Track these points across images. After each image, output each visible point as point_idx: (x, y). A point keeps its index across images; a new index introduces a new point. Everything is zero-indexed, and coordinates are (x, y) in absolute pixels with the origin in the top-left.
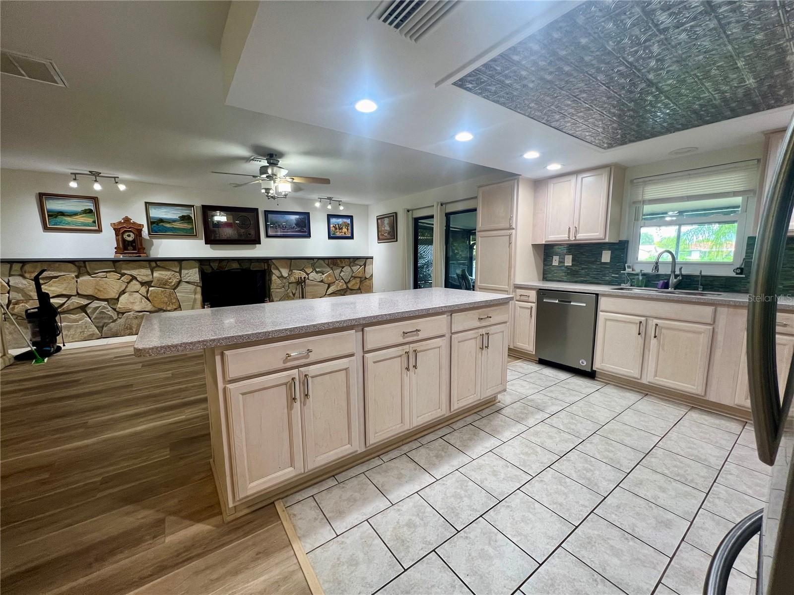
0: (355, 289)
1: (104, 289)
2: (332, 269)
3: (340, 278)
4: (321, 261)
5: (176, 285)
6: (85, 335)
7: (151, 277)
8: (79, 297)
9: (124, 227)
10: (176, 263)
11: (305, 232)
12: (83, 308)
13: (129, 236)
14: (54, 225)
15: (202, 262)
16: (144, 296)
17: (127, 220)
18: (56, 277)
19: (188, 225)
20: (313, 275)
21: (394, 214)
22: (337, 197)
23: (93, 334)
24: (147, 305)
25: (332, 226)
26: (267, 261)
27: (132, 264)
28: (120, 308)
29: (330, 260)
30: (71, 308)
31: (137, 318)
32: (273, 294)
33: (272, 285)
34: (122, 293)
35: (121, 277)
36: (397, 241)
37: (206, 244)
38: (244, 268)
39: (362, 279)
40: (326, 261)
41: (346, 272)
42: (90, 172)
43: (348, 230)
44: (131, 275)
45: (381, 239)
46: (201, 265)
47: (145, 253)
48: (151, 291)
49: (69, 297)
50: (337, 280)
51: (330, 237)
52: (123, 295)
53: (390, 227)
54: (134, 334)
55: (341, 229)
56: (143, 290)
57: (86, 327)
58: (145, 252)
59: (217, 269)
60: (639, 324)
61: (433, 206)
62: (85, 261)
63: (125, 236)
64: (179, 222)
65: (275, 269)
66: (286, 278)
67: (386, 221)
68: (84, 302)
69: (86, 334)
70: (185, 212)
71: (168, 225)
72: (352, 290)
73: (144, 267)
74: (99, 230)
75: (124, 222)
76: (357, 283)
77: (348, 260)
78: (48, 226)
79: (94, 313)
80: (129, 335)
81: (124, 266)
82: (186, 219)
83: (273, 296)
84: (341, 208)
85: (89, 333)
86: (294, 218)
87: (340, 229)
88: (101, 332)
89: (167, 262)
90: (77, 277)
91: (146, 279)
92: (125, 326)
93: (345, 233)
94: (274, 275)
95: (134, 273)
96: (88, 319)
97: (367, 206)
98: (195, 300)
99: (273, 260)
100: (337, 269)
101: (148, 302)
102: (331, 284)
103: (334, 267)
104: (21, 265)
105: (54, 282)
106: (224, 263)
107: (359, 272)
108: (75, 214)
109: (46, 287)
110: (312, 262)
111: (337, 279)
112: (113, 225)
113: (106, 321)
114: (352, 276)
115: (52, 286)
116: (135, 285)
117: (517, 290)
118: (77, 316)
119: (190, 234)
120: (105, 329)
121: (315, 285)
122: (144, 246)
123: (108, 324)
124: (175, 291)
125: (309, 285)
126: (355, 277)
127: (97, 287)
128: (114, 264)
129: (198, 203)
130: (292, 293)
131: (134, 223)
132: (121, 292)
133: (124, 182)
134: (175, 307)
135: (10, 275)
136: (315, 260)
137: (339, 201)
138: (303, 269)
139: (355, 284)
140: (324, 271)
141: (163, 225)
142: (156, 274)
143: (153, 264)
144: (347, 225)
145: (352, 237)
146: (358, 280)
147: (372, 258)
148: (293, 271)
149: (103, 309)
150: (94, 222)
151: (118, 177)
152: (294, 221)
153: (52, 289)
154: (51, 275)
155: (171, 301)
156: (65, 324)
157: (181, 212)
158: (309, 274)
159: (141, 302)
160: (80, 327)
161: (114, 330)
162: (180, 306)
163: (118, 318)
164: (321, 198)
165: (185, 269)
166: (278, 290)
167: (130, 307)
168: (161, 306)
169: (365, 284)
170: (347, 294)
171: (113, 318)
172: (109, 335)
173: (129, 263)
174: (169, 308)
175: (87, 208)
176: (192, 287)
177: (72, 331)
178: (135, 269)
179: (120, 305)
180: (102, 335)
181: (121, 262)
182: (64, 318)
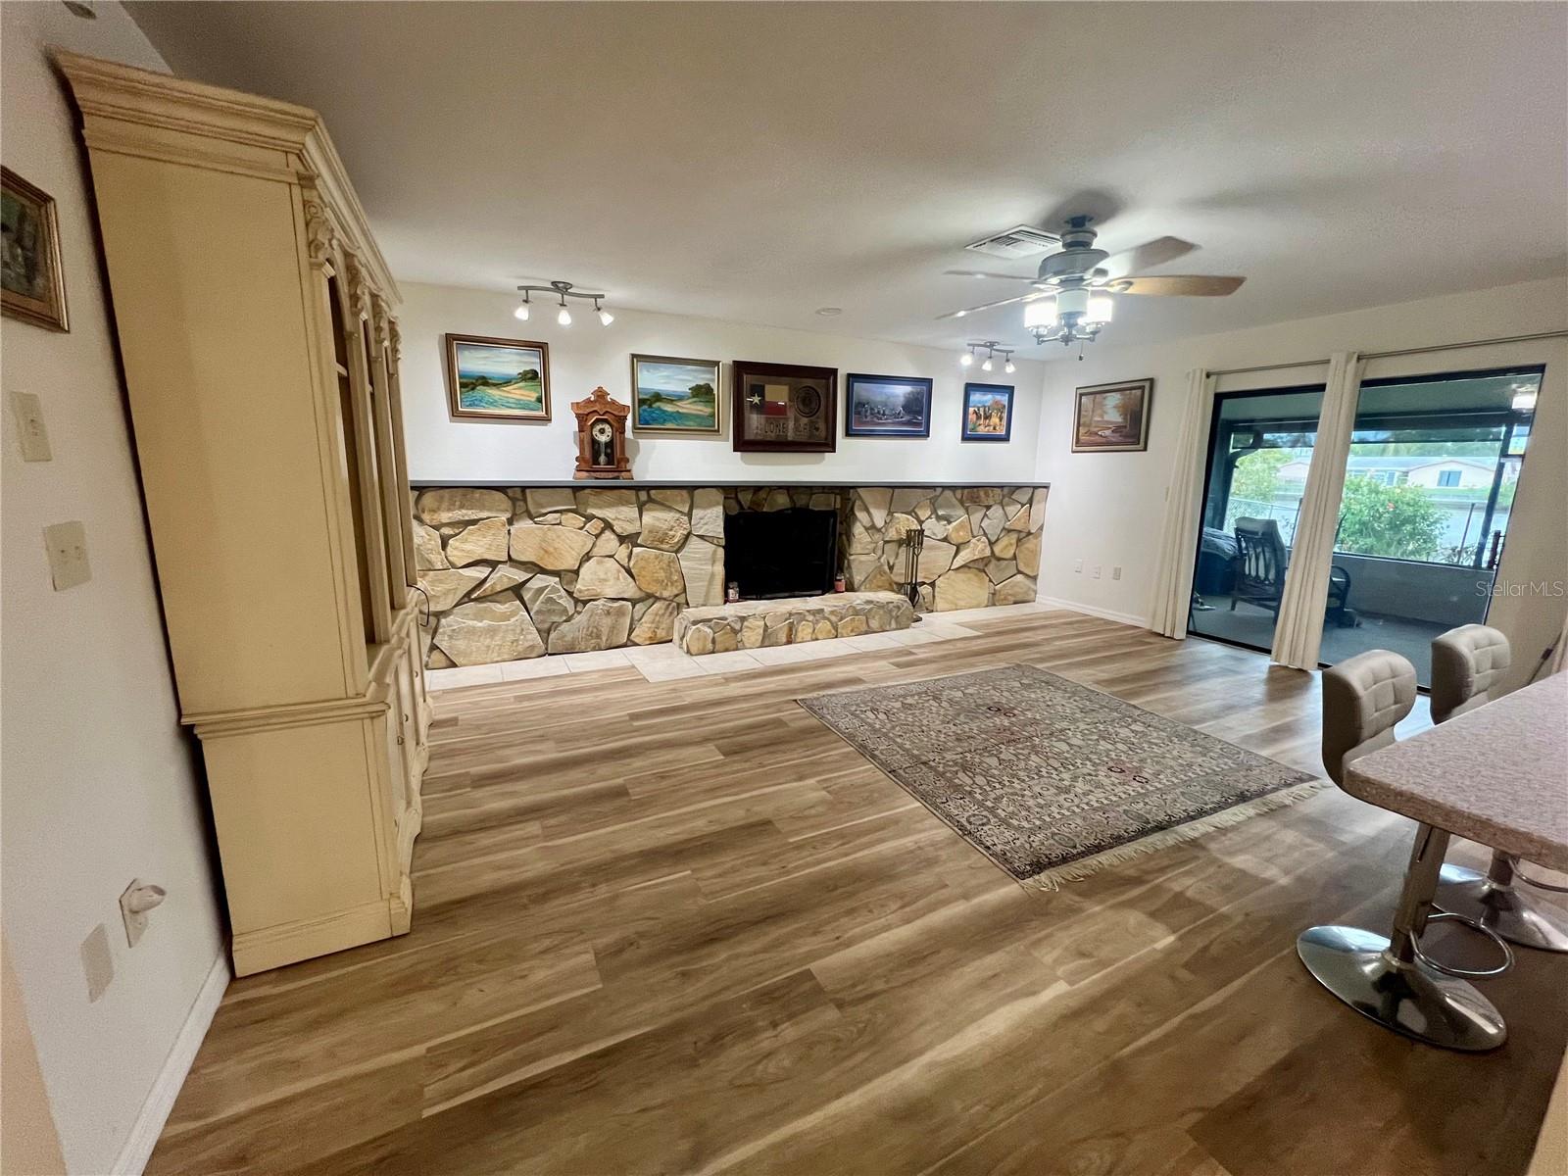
0: (1006, 557)
1: (555, 549)
2: (967, 509)
3: (981, 532)
4: (948, 493)
5: (682, 541)
6: (520, 648)
7: (639, 523)
8: (511, 566)
9: (595, 411)
10: (684, 493)
12: (517, 590)
13: (602, 431)
15: (730, 491)
16: (622, 566)
17: (601, 394)
18: (474, 522)
19: (705, 406)
20: (931, 526)
21: (1147, 385)
23: (532, 647)
24: (628, 585)
25: (971, 410)
26: (844, 490)
27: (606, 496)
28: (580, 591)
29: (966, 491)
30: (498, 588)
31: (608, 613)
32: (852, 566)
33: (854, 545)
34: (586, 558)
35: (585, 524)
36: (1145, 449)
37: (735, 450)
38: (798, 505)
39: (1022, 535)
40: (959, 493)
41: (994, 519)
42: (553, 283)
43: (1001, 421)
44: (603, 520)
45: (1087, 439)
46: (727, 498)
47: (628, 471)
48: (638, 555)
49: (493, 564)
50: (974, 537)
51: (966, 438)
52: (588, 564)
53: (1124, 415)
54: (603, 645)
55: (987, 417)
56: (622, 552)
57: (522, 630)
58: (628, 468)
59: (749, 508)
61: (1328, 362)
62: (524, 488)
63: (596, 432)
64: (690, 401)
65: (861, 510)
66: (879, 530)
67: (1113, 400)
68: (520, 576)
69: (521, 646)
70: (701, 378)
71: (669, 408)
72: (999, 559)
73: (627, 503)
74: (547, 419)
75: (595, 401)
76: (1011, 544)
77: (999, 491)
78: (460, 409)
79: (536, 601)
80: (594, 649)
81: (592, 499)
82: (703, 393)
83: (854, 570)
84: (1010, 369)
85: (527, 644)
86: (901, 391)
88: (546, 641)
89: (669, 492)
90: (510, 522)
91: (630, 529)
92: (587, 630)
93: (994, 429)
94: (858, 524)
95: (608, 514)
96: (526, 613)
98: (713, 575)
99: (859, 490)
100: (977, 511)
101: (630, 579)
102: (961, 547)
103: (973, 508)
104: (416, 494)
105: (471, 533)
106: (762, 494)
107: (1019, 519)
108: (507, 382)
109: (457, 544)
110: (931, 494)
111: (975, 534)
112: (576, 405)
113: (556, 619)
114: (1004, 528)
115: (466, 541)
116: (609, 542)
118: (506, 606)
120: (553, 635)
121: (933, 548)
122: (627, 455)
123: (560, 624)
124: (679, 555)
125: (926, 548)
126: (1009, 531)
127: (543, 545)
128: (573, 495)
129: (726, 358)
130: (888, 563)
131: (613, 402)
132: (583, 557)
133: (612, 308)
134: (676, 592)
136: (939, 490)
137: (1008, 352)
138: (913, 511)
139: (1007, 546)
140: (951, 517)
141: (659, 408)
142: (647, 518)
143: (643, 496)
144: (1000, 409)
145: (1006, 438)
146: (1014, 537)
147: (1046, 487)
148: (895, 514)
149: (551, 592)
151: (602, 296)
152: (901, 400)
153: (468, 547)
154: (467, 518)
155: (669, 579)
156: (486, 623)
157: (696, 377)
158: (923, 522)
159: (618, 579)
160: (513, 630)
161: (569, 638)
162: (685, 590)
163: (576, 612)
164: (974, 345)
165: (698, 507)
166: (863, 558)
167: (599, 590)
168: (653, 589)
169: (1027, 545)
170: (990, 569)
171: (567, 612)
172: (560, 649)
173: (600, 493)
174: (666, 594)
175: (528, 369)
176: (708, 547)
177: (497, 640)
178: (611, 505)
179: (581, 586)
180: (547, 649)
181: (587, 491)
182: (485, 610)
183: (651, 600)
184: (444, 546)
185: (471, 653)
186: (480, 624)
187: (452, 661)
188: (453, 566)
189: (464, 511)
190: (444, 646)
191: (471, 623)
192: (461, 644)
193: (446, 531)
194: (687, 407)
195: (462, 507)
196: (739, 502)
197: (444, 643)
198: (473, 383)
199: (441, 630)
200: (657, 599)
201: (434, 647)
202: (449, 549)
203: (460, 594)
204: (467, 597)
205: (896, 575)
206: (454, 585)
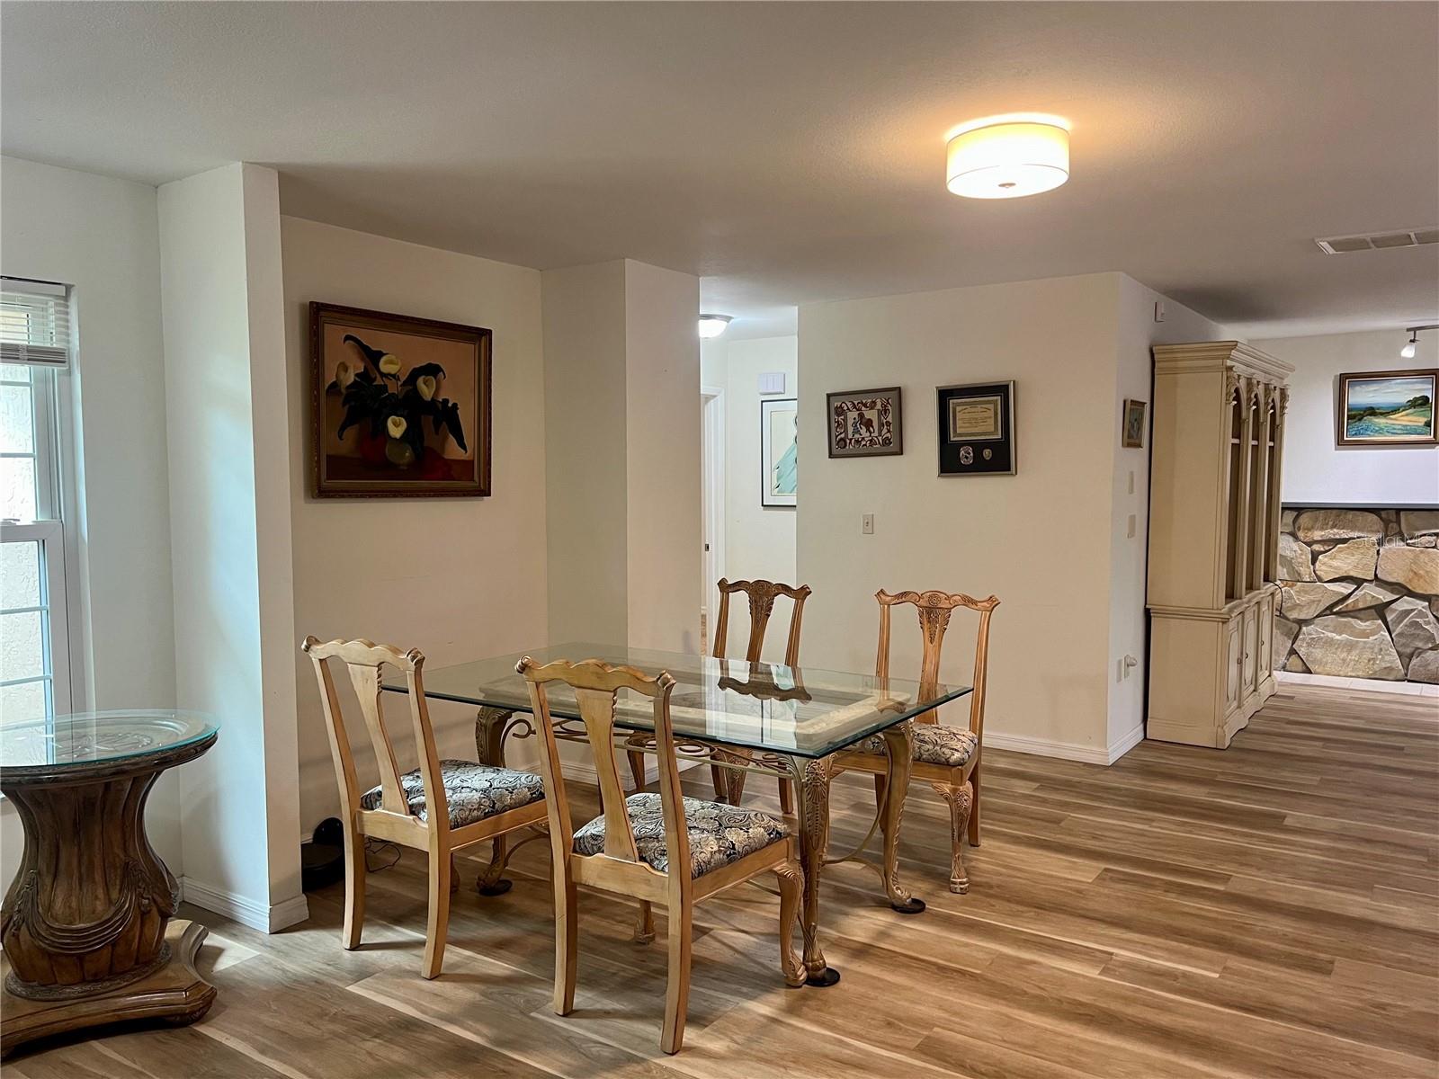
1: (1427, 572)
6: (1377, 668)
8: (1376, 585)
12: (1380, 610)
18: (1344, 541)
23: (1390, 669)
30: (1361, 605)
49: (1359, 582)
57: (1381, 649)
62: (1398, 510)
68: (1384, 596)
69: (1380, 664)
74: (1435, 442)
78: (1345, 439)
79: (1400, 623)
85: (1384, 665)
88: (1406, 667)
90: (1380, 543)
96: (1387, 634)
104: (1296, 513)
105: (1341, 551)
108: (1396, 410)
109: (1326, 559)
113: (1420, 645)
115: (1335, 558)
118: (1368, 623)
120: (1415, 661)
123: (1424, 651)
127: (1414, 567)
149: (1417, 616)
153: (1335, 563)
154: (1338, 537)
156: (1345, 636)
160: (1369, 648)
171: (1434, 639)
172: (1422, 678)
175: (1418, 396)
177: (1354, 655)
180: (1406, 675)
182: (1345, 624)
184: (1314, 562)
185: (1326, 663)
186: (1338, 637)
187: (1307, 667)
188: (1320, 579)
189: (1335, 530)
190: (1302, 651)
191: (1330, 634)
192: (1318, 653)
193: (1317, 547)
195: (1334, 526)
197: (1303, 649)
198: (1361, 415)
199: (1301, 637)
201: (1293, 652)
202: (1317, 563)
203: (1322, 607)
204: (1329, 610)
206: (1318, 597)
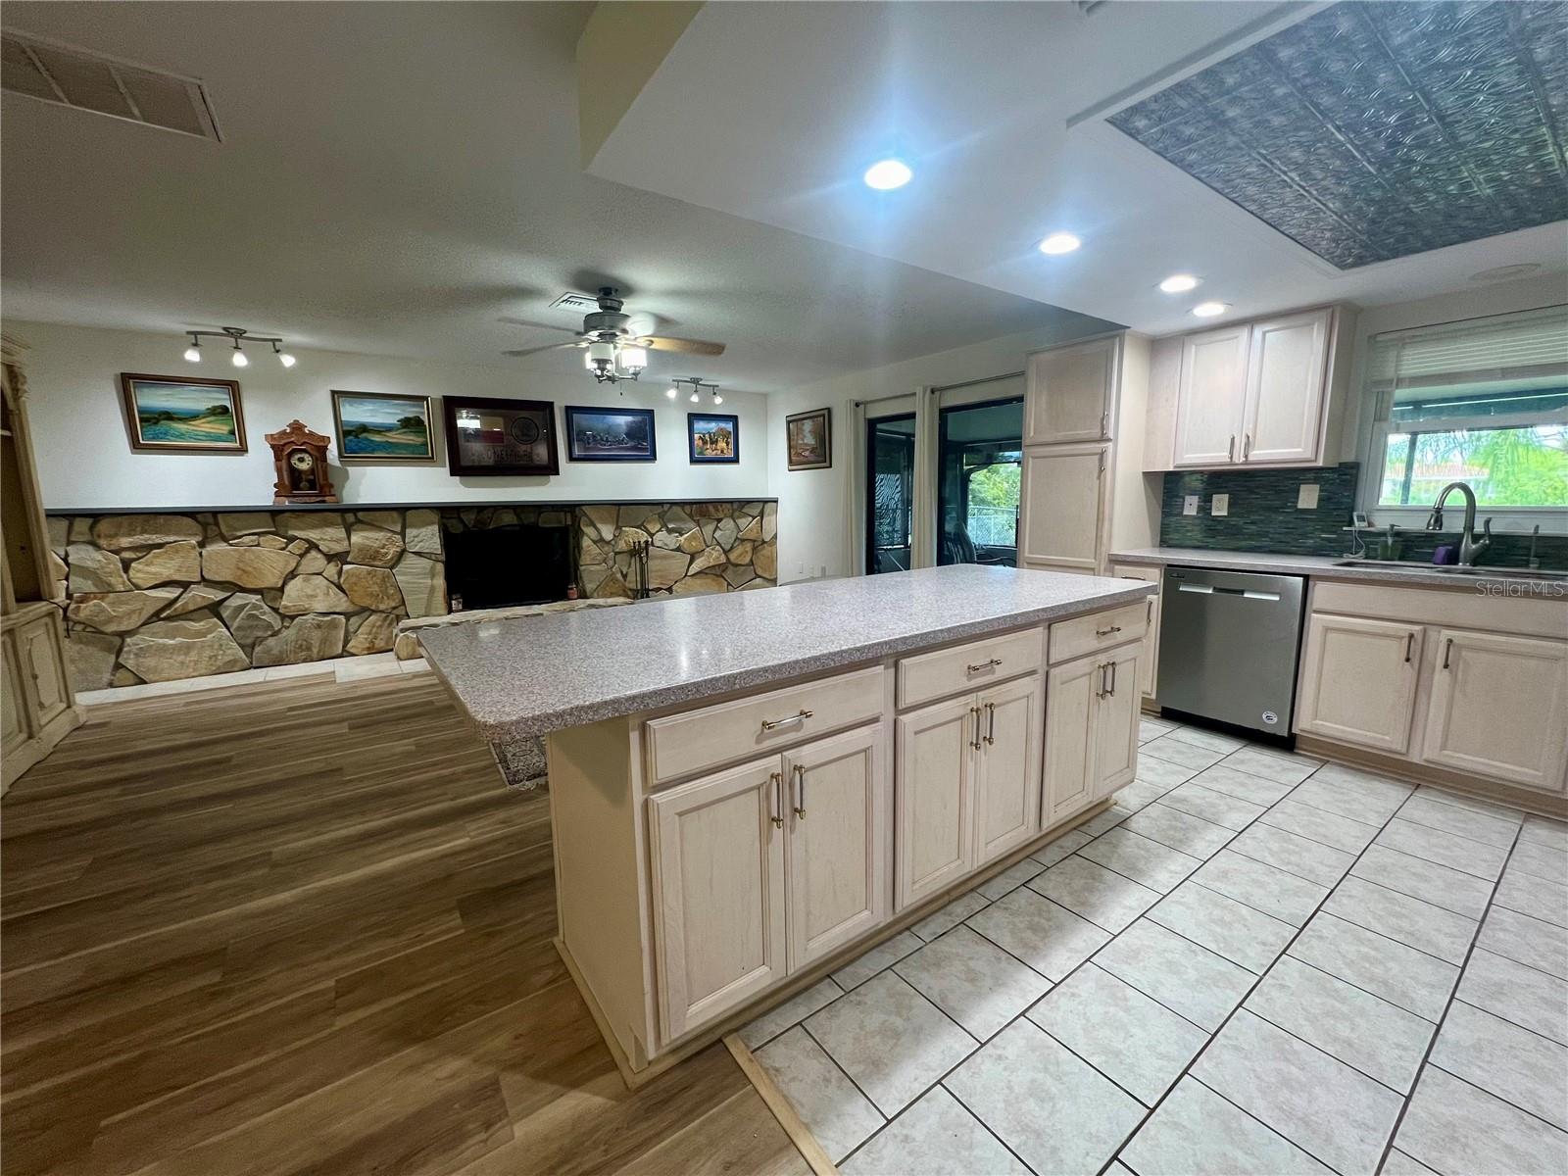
0: (743, 563)
1: (254, 568)
2: (698, 523)
3: (715, 542)
4: (677, 509)
5: (395, 559)
6: (219, 663)
7: (346, 543)
8: (205, 586)
9: (292, 442)
10: (395, 514)
11: (645, 449)
12: (214, 609)
13: (301, 460)
14: (153, 439)
15: (446, 513)
16: (332, 582)
17: (297, 427)
18: (160, 546)
20: (662, 537)
21: (826, 412)
22: (709, 379)
23: (233, 663)
24: (339, 600)
25: (696, 436)
26: (572, 509)
27: (310, 518)
28: (286, 607)
29: (694, 506)
30: (191, 607)
31: (319, 626)
32: (583, 575)
33: (583, 557)
34: (290, 576)
35: (287, 545)
36: (831, 466)
37: (452, 475)
38: (526, 522)
39: (756, 544)
40: (687, 508)
41: (727, 530)
42: (225, 329)
43: (728, 445)
44: (307, 541)
45: (796, 461)
46: (442, 517)
47: (334, 495)
48: (347, 571)
49: (185, 585)
50: (708, 547)
51: (693, 461)
52: (293, 581)
53: (815, 438)
54: (315, 656)
55: (714, 442)
56: (331, 570)
57: (221, 645)
58: (333, 493)
59: (474, 527)
60: (1407, 639)
61: (915, 394)
62: (215, 513)
63: (294, 461)
64: (399, 431)
65: (587, 525)
66: (608, 543)
67: (808, 426)
68: (215, 595)
69: (221, 661)
70: (410, 411)
71: (377, 438)
72: (737, 565)
73: (332, 524)
74: (243, 450)
75: (292, 433)
76: (747, 552)
77: (729, 506)
78: (141, 442)
79: (236, 617)
80: (305, 661)
81: (293, 521)
82: (412, 424)
83: (585, 579)
84: (718, 400)
85: (227, 659)
86: (622, 420)
87: (712, 443)
88: (250, 655)
89: (378, 514)
90: (202, 545)
91: (338, 548)
92: (297, 644)
93: (722, 452)
94: (585, 538)
95: (313, 535)
96: (225, 630)
97: (765, 396)
98: (432, 589)
99: (584, 508)
100: (708, 523)
101: (342, 595)
102: (696, 556)
103: (703, 521)
104: (90, 521)
105: (156, 556)
106: (486, 515)
107: (751, 529)
108: (193, 416)
109: (140, 567)
110: (659, 509)
111: (709, 544)
112: (270, 438)
113: (259, 634)
114: (737, 538)
115: (152, 563)
116: (314, 561)
117: (1117, 567)
118: (202, 623)
119: (420, 456)
120: (257, 649)
121: (665, 557)
122: (330, 481)
123: (266, 638)
124: (394, 571)
125: (656, 558)
126: (743, 540)
127: (241, 565)
128: (272, 518)
129: (436, 392)
130: (622, 572)
131: (311, 434)
132: (287, 575)
133: (291, 349)
134: (393, 605)
135: (69, 543)
136: (666, 507)
137: (714, 386)
138: (642, 524)
139: (742, 554)
140: (683, 529)
141: (367, 439)
142: (355, 538)
143: (350, 517)
144: (726, 435)
145: (735, 460)
146: (748, 546)
147: (776, 501)
148: (624, 529)
149: (252, 609)
150: (232, 433)
151: (280, 340)
152: (624, 428)
153: (153, 569)
154: (150, 542)
155: (385, 592)
156: (179, 640)
157: (404, 411)
158: (654, 535)
159: (328, 594)
160: (209, 646)
161: (275, 652)
162: (403, 603)
163: (283, 627)
164: (678, 381)
165: (413, 526)
166: (593, 568)
167: (307, 606)
168: (366, 602)
169: (764, 552)
170: (729, 575)
171: (272, 627)
172: (266, 662)
173: (303, 516)
174: (382, 607)
175: (216, 404)
176: (426, 563)
177: (193, 656)
178: (314, 527)
179: (287, 602)
180: (251, 663)
181: (287, 514)
182: (176, 628)
183: (368, 613)
184: (126, 569)
185: (162, 670)
186: (172, 642)
187: (140, 678)
188: (138, 587)
189: (147, 536)
190: (130, 663)
191: (161, 641)
192: (150, 662)
193: (126, 555)
194: (395, 437)
195: (144, 532)
196: (462, 522)
197: (131, 662)
198: (155, 418)
199: (125, 649)
200: (374, 612)
201: (118, 666)
202: (132, 573)
203: (145, 615)
204: (156, 616)
205: (630, 582)
206: (138, 605)
